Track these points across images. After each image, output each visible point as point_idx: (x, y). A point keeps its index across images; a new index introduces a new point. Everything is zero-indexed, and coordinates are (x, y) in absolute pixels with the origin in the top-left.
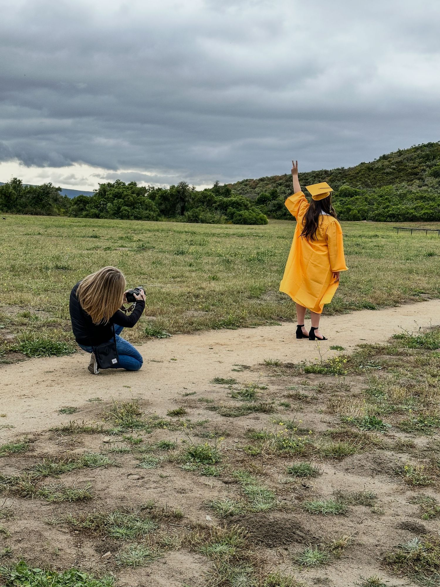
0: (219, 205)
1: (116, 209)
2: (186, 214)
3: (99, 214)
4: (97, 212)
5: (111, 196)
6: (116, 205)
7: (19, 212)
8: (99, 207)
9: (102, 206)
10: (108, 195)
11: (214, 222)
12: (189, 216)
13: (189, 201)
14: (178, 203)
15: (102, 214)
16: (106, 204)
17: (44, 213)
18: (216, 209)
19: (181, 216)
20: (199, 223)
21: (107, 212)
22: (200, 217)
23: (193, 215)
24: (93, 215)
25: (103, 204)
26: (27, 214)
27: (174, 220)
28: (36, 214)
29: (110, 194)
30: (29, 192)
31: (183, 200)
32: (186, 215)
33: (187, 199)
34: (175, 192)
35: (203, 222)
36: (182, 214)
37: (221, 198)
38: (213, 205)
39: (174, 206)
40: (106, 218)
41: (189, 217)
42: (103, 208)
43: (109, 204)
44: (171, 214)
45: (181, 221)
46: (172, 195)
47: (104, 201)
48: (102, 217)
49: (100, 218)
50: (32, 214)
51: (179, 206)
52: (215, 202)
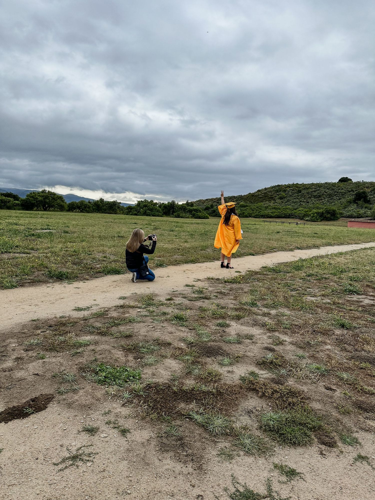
1: (144, 212)
2: (174, 214)
4: (136, 213)
5: (142, 206)
6: (144, 210)
7: (103, 212)
8: (137, 211)
11: (186, 218)
15: (138, 214)
16: (140, 210)
18: (187, 212)
19: (172, 215)
21: (141, 213)
22: (180, 215)
27: (169, 217)
28: (110, 213)
30: (107, 204)
31: (173, 208)
33: (175, 208)
34: (170, 205)
35: (181, 217)
37: (190, 208)
39: (169, 211)
40: (140, 215)
41: (176, 216)
42: (139, 211)
43: (141, 210)
44: (168, 214)
45: (172, 217)
46: (168, 206)
47: (139, 208)
49: (137, 216)
51: (171, 210)
52: (187, 209)
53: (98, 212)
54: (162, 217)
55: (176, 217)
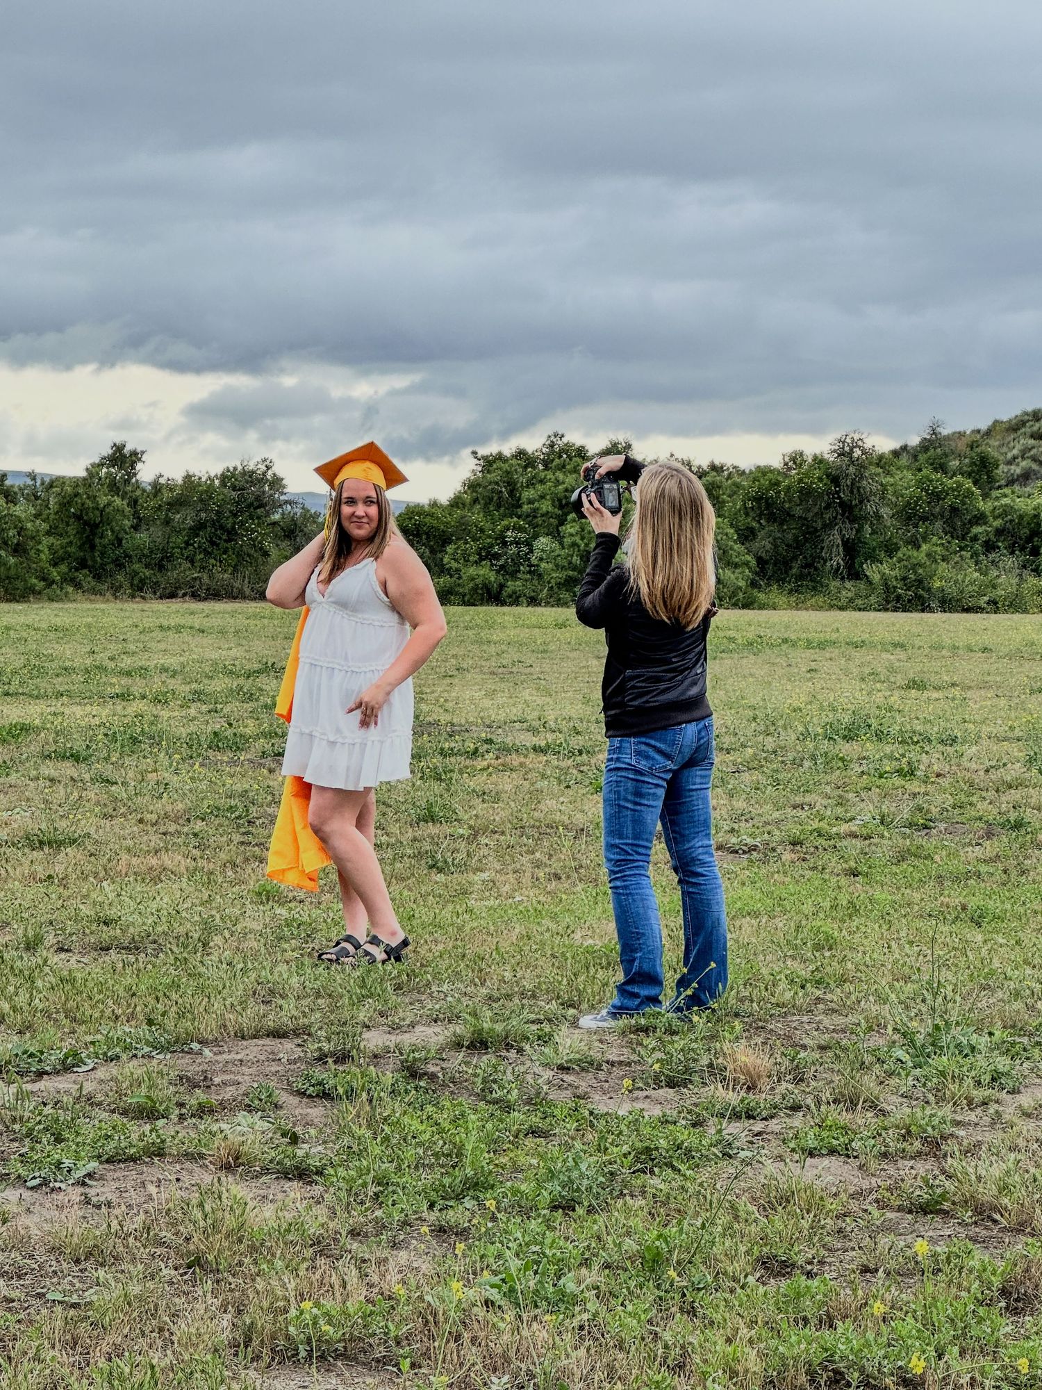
0: (999, 532)
1: (576, 560)
2: (873, 571)
3: (502, 586)
4: (492, 577)
5: (546, 506)
6: (574, 545)
7: (139, 589)
8: (497, 556)
9: (513, 550)
10: (531, 502)
11: (995, 606)
12: (885, 581)
13: (878, 516)
14: (828, 526)
15: (512, 586)
16: (529, 544)
17: (247, 591)
18: (989, 547)
19: (848, 584)
20: (931, 611)
21: (535, 573)
22: (937, 584)
23: (904, 579)
24: (475, 589)
25: (517, 543)
26: (172, 596)
27: (820, 599)
28: (214, 595)
29: (542, 497)
30: (178, 503)
31: (850, 511)
32: (876, 578)
33: (870, 508)
34: (820, 479)
35: (949, 604)
36: (854, 574)
37: (1005, 501)
38: (976, 530)
39: (811, 535)
40: (533, 601)
41: (888, 589)
42: (518, 560)
43: (543, 542)
44: (801, 577)
45: (849, 605)
46: (806, 493)
47: (521, 529)
48: (515, 600)
49: (503, 604)
50: (195, 596)
51: (834, 538)
52: (980, 519)
53: (94, 591)
54: (746, 606)
55: (894, 601)
